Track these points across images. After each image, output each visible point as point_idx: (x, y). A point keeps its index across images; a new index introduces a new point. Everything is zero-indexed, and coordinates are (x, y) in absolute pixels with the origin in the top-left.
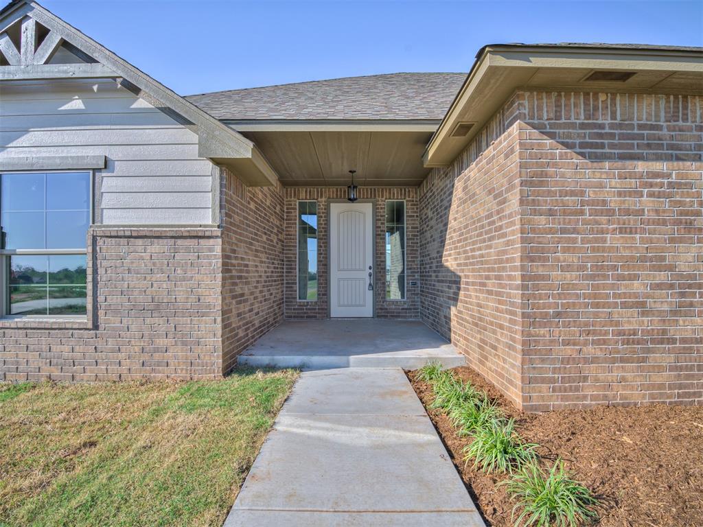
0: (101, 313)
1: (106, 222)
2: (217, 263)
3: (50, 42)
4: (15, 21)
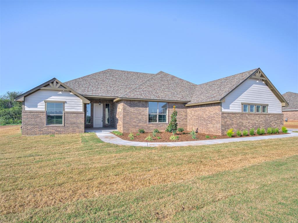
0: (65, 124)
1: (65, 111)
2: (84, 117)
3: (59, 85)
4: (53, 81)
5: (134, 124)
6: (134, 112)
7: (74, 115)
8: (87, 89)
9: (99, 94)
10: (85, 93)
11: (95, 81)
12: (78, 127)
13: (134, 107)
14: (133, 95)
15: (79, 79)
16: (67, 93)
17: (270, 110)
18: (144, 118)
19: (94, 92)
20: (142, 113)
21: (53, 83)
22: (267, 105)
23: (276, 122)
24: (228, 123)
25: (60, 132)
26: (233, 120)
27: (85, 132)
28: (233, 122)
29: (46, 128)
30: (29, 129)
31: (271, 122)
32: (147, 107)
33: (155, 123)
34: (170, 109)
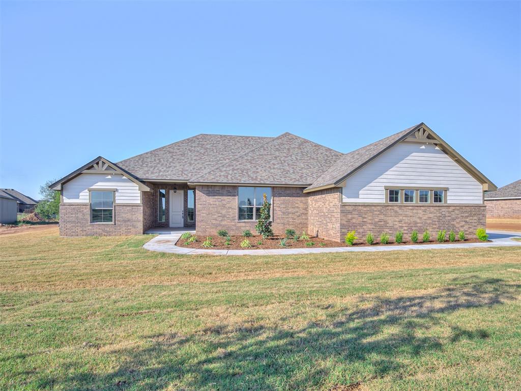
0: (116, 221)
1: (116, 202)
2: (142, 211)
3: (106, 166)
4: (97, 161)
5: (214, 222)
6: (214, 203)
7: (128, 208)
8: (151, 169)
9: (167, 177)
10: (147, 175)
11: (169, 155)
12: (134, 226)
13: (213, 196)
14: (213, 177)
15: (147, 153)
16: (118, 178)
17: (452, 199)
18: (231, 213)
19: (161, 173)
20: (228, 205)
21: (97, 163)
22: (446, 190)
23: (467, 220)
24: (354, 221)
25: (109, 234)
26: (366, 216)
27: (144, 233)
28: (365, 220)
29: (90, 228)
30: (69, 227)
31: (454, 220)
32: (235, 196)
33: (249, 220)
34: (275, 198)
